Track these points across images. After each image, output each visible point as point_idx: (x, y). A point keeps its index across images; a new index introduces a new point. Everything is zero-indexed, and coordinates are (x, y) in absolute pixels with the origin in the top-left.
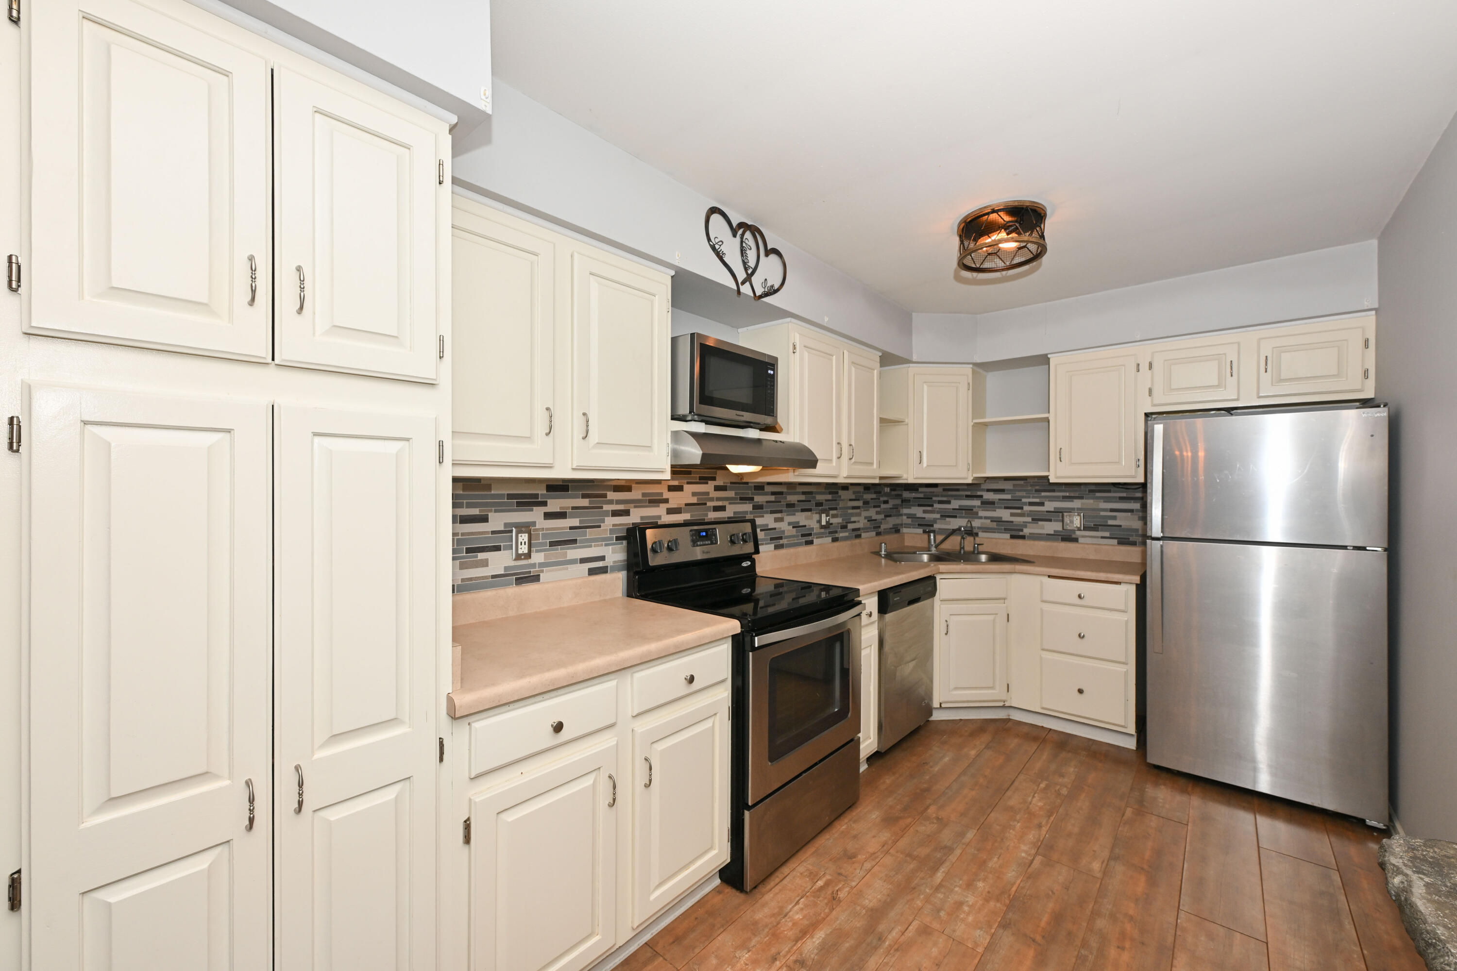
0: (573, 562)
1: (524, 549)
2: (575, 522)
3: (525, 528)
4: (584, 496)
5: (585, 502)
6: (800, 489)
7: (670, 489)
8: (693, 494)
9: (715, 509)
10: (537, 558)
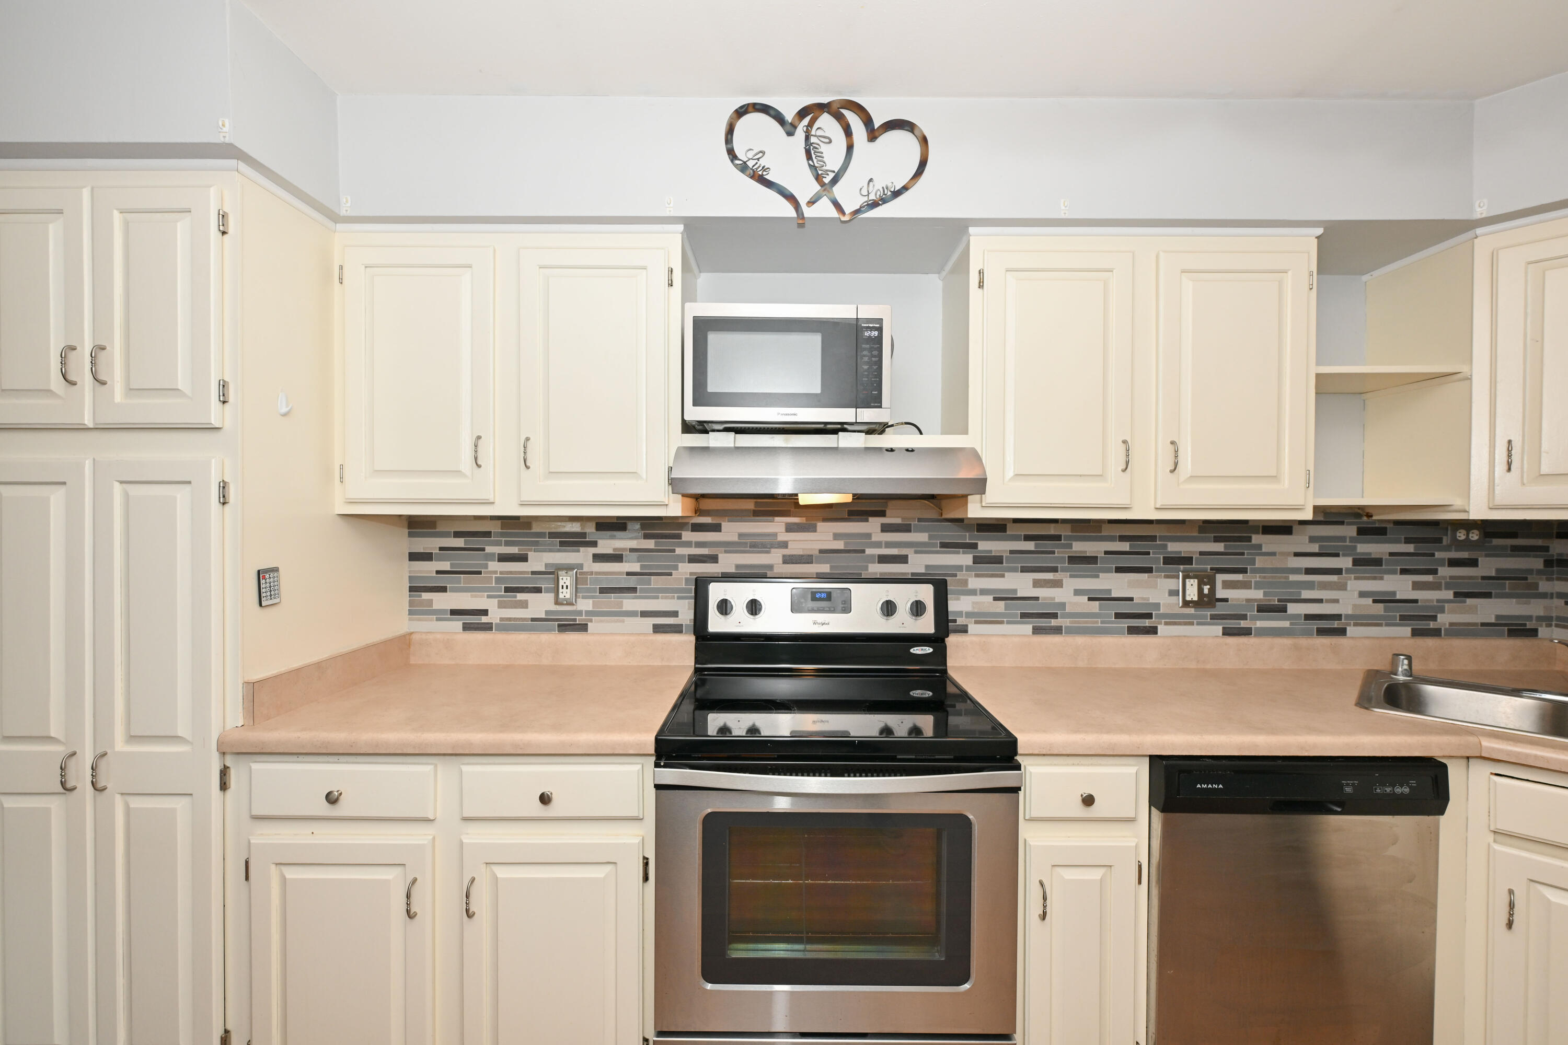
0: (631, 614)
1: (565, 594)
2: (635, 567)
3: (570, 570)
4: (648, 537)
5: (649, 544)
7: (790, 528)
8: (837, 536)
9: (883, 559)
10: (584, 605)
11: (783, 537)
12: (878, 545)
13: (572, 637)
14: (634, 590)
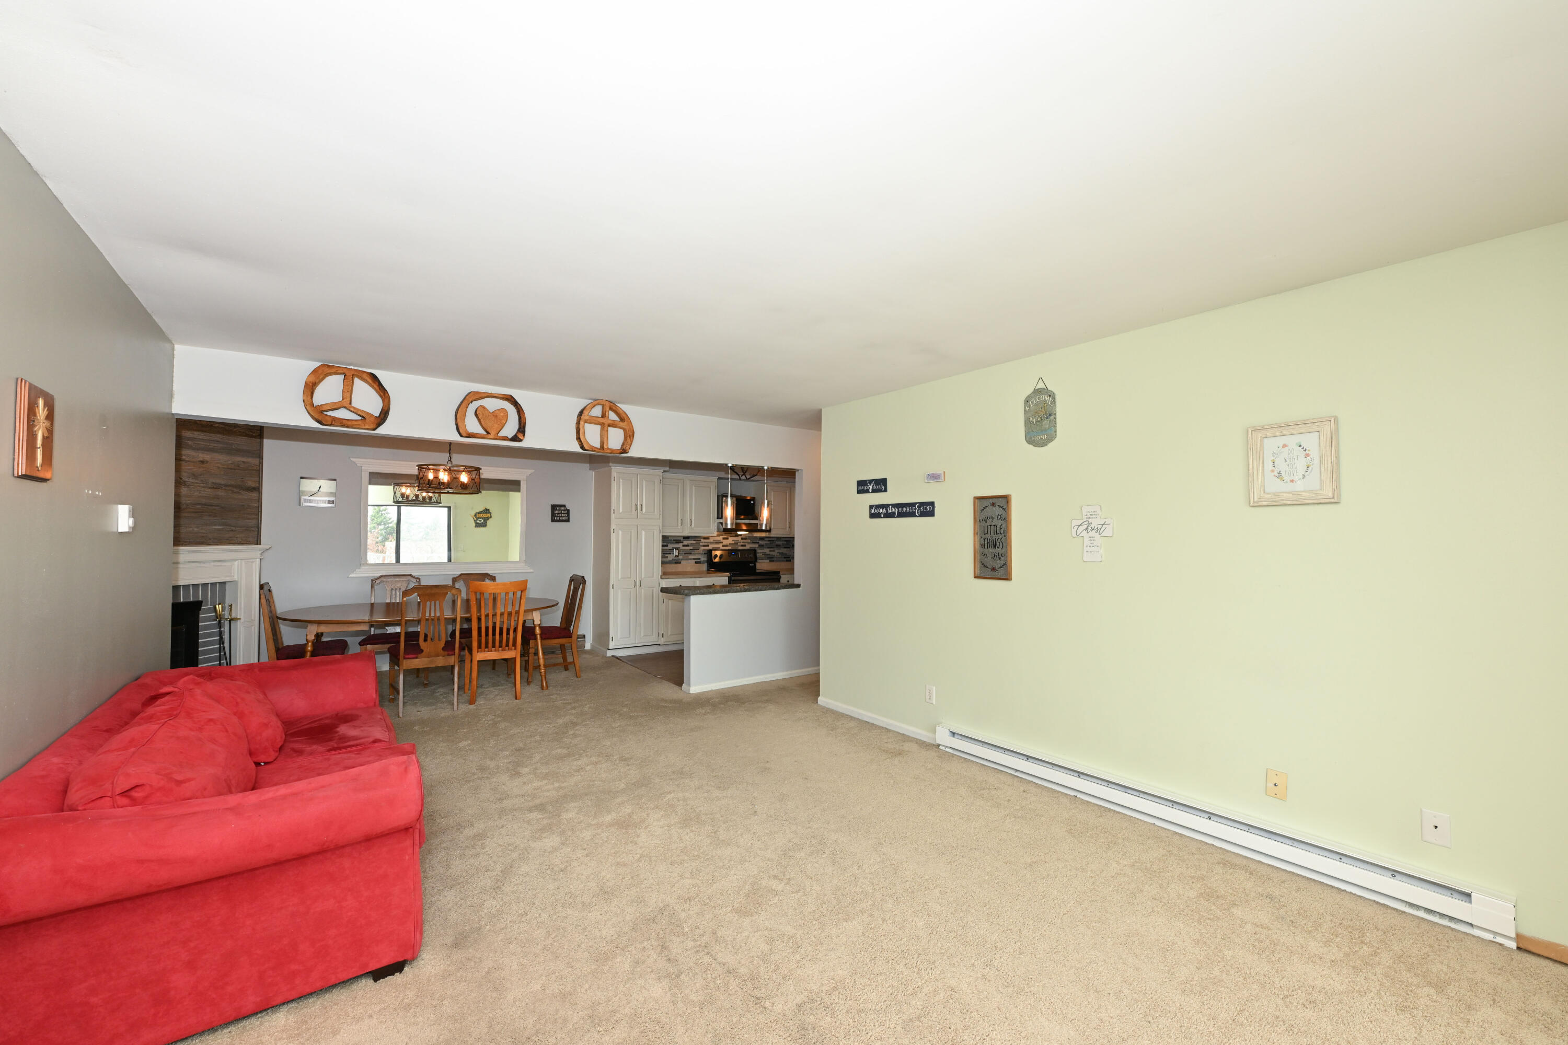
0: (691, 559)
1: (677, 554)
2: (691, 548)
3: (677, 549)
4: (694, 541)
5: (694, 542)
6: (784, 539)
7: (724, 539)
8: (733, 540)
9: (742, 546)
10: (680, 557)
11: (722, 540)
12: (740, 542)
13: (679, 565)
14: (691, 553)
